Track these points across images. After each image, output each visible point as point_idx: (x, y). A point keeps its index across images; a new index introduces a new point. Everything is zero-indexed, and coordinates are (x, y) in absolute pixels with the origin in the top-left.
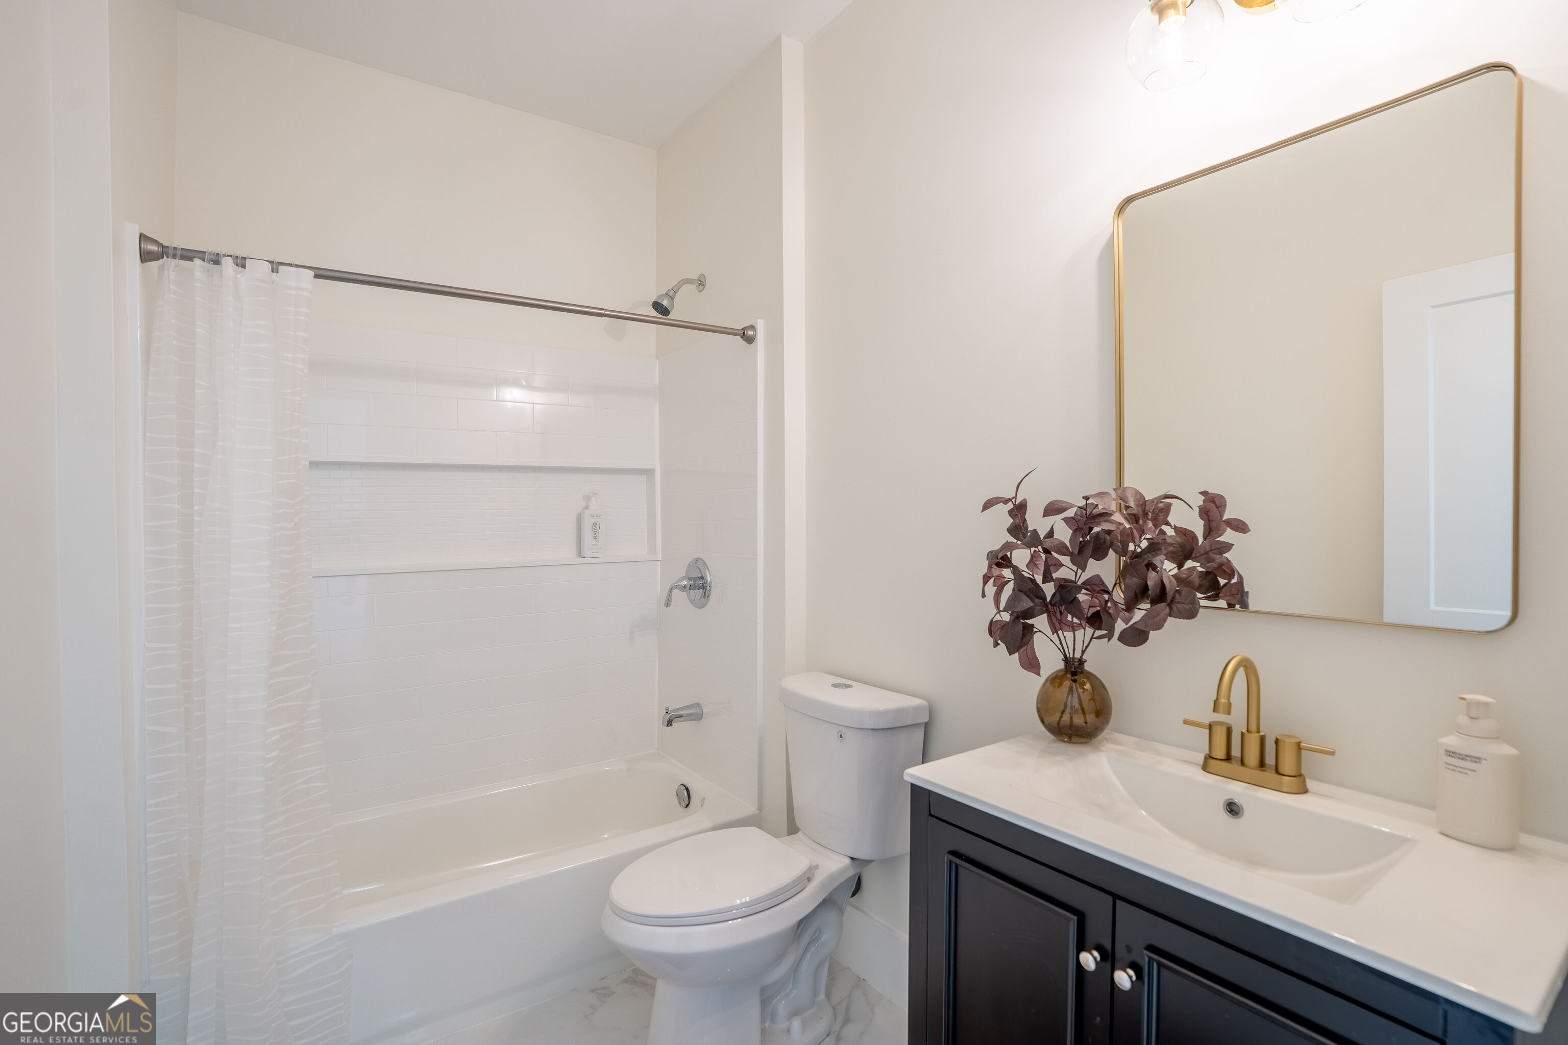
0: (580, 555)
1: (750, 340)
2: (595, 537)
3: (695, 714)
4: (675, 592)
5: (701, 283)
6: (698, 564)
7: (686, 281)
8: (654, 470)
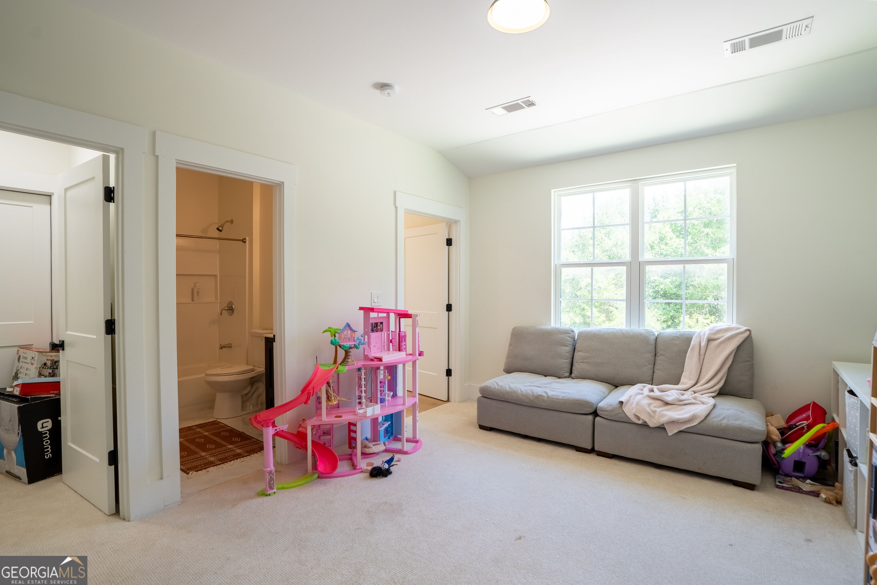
0: (193, 300)
1: (245, 242)
2: (198, 295)
3: (230, 346)
4: (223, 311)
5: (232, 222)
6: (231, 303)
7: (227, 221)
8: (217, 275)
